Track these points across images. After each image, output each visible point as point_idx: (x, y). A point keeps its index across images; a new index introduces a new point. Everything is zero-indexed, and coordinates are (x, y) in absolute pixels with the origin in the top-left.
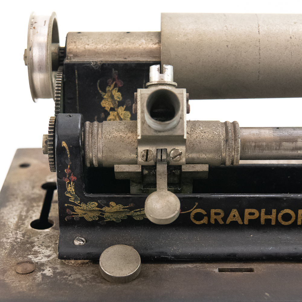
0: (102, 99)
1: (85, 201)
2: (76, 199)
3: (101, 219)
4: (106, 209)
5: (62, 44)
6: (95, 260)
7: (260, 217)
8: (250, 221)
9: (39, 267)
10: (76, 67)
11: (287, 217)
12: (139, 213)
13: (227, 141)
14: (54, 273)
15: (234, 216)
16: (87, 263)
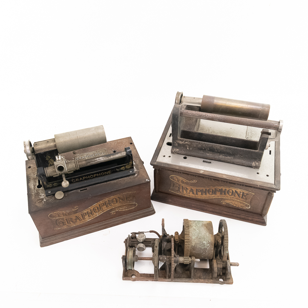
0: (46, 158)
2: (46, 185)
4: (54, 184)
5: (33, 147)
7: (86, 178)
9: (42, 199)
10: (38, 154)
11: (92, 176)
13: (76, 167)
14: (46, 200)
15: (81, 179)
16: (53, 196)
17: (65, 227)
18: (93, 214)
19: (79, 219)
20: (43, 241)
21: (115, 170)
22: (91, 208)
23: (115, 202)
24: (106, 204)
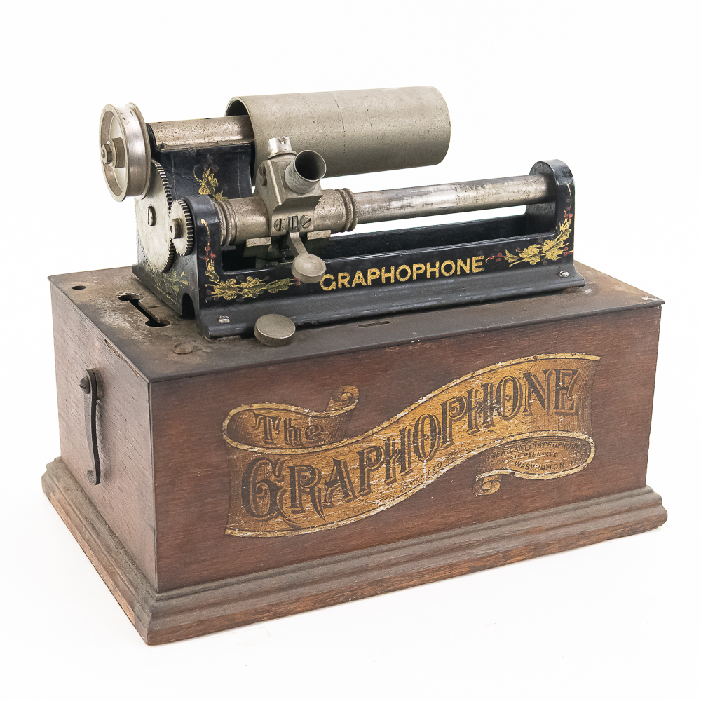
0: (199, 186)
1: (224, 279)
2: (216, 278)
3: (239, 296)
4: (244, 285)
6: (249, 334)
7: (381, 276)
8: (372, 280)
10: (172, 155)
11: (404, 273)
12: (273, 286)
14: (213, 349)
15: (359, 278)
16: (238, 338)
17: (275, 529)
18: (410, 463)
19: (344, 487)
20: (161, 604)
21: (500, 255)
22: (408, 417)
23: (509, 405)
24: (470, 408)
